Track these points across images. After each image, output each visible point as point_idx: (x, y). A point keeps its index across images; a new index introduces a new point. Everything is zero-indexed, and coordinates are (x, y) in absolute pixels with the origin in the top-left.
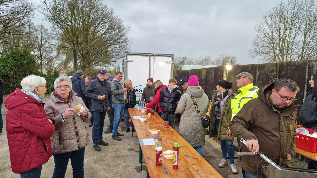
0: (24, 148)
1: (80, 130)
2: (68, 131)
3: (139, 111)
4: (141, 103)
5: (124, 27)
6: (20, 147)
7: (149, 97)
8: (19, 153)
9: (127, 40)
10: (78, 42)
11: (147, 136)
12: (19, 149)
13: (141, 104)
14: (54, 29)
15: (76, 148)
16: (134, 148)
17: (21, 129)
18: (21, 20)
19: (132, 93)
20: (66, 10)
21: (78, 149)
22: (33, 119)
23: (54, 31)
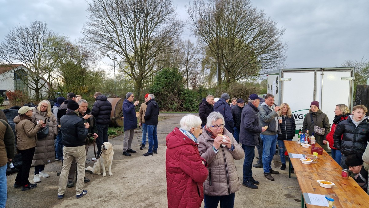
0: (181, 190)
1: (230, 173)
2: (218, 173)
3: (299, 146)
4: (303, 135)
5: (277, 31)
6: (178, 188)
7: (314, 128)
8: (176, 193)
9: (280, 47)
10: (223, 54)
11: (314, 189)
12: (176, 190)
13: (302, 137)
14: (200, 44)
15: (226, 193)
16: (293, 194)
17: (179, 170)
18: (171, 38)
19: (290, 120)
20: (212, 21)
21: (228, 194)
22: (189, 161)
23: (199, 45)
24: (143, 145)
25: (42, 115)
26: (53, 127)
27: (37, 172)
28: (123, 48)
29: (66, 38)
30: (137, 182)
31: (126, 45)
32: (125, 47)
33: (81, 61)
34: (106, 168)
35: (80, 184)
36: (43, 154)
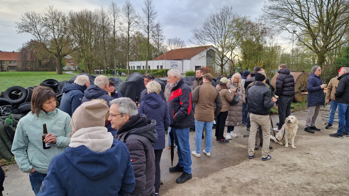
24: (330, 125)
25: (234, 85)
26: (242, 96)
27: (229, 131)
28: (306, 19)
29: (248, 18)
30: (325, 162)
31: (309, 15)
32: (307, 18)
33: (259, 38)
34: (288, 140)
35: (266, 150)
36: (234, 117)
